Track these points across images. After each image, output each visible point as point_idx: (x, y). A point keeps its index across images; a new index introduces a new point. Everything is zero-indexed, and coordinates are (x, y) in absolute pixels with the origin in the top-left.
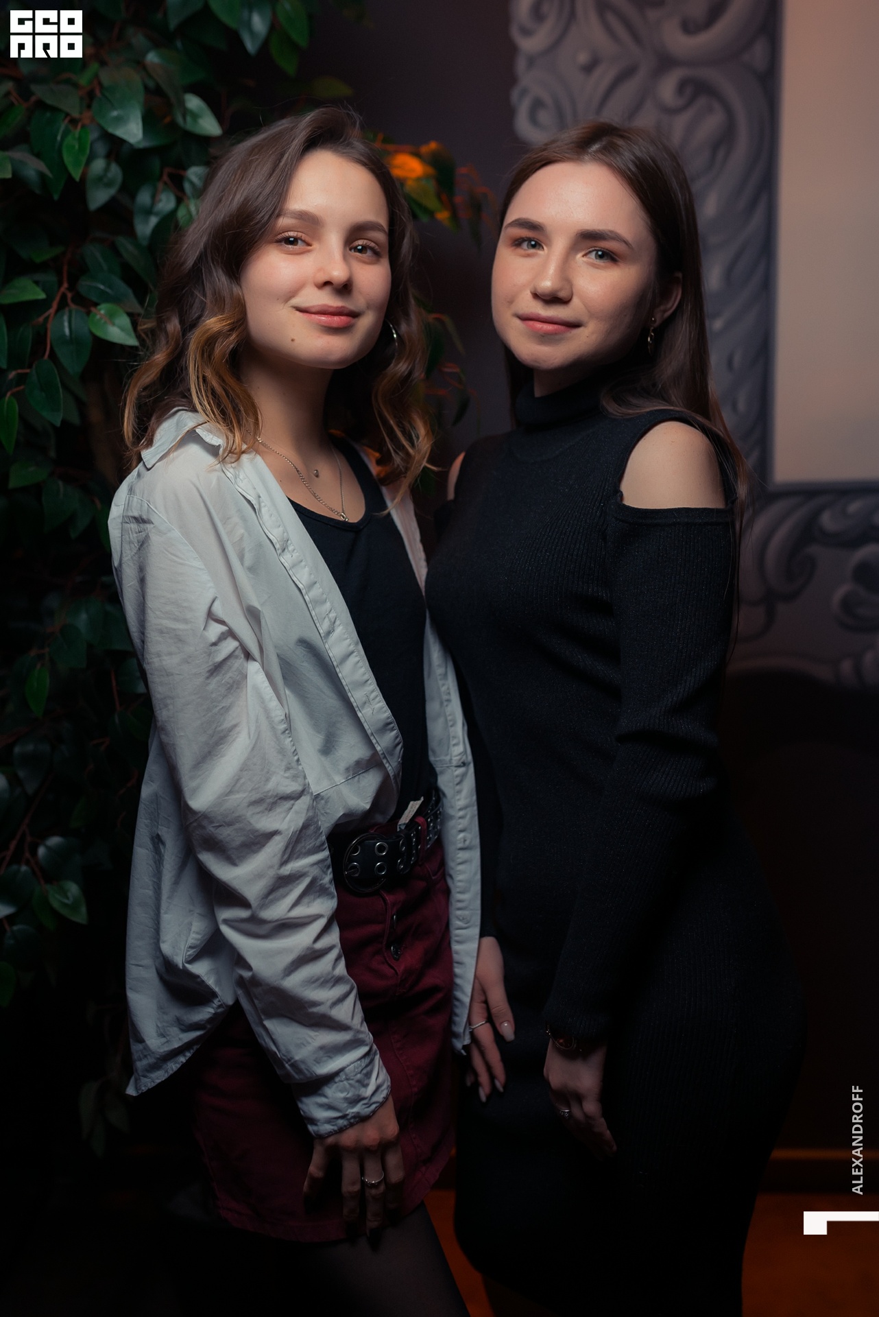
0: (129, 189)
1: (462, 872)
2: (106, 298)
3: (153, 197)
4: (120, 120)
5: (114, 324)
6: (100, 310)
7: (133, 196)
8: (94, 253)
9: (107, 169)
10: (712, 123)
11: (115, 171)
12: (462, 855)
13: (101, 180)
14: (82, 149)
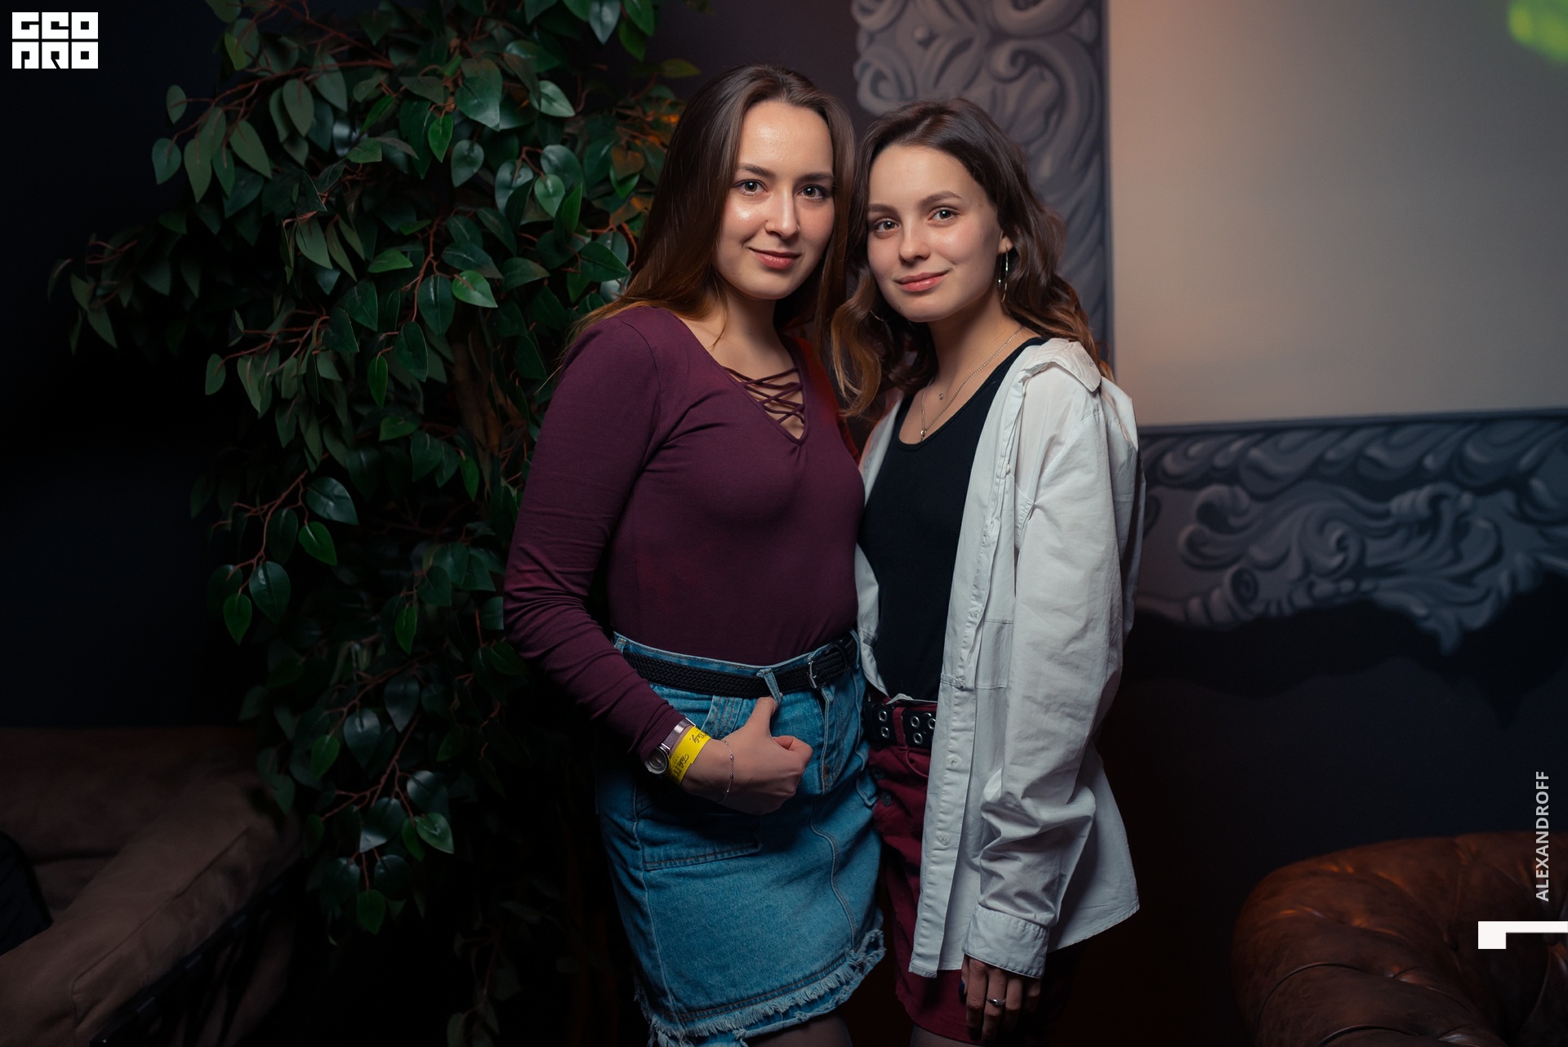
0: (490, 167)
1: (947, 793)
2: (468, 265)
3: (513, 173)
4: (481, 107)
5: (475, 289)
6: (462, 277)
7: (494, 173)
8: (457, 225)
9: (471, 149)
11: (479, 152)
12: (950, 776)
13: (467, 160)
14: (445, 133)
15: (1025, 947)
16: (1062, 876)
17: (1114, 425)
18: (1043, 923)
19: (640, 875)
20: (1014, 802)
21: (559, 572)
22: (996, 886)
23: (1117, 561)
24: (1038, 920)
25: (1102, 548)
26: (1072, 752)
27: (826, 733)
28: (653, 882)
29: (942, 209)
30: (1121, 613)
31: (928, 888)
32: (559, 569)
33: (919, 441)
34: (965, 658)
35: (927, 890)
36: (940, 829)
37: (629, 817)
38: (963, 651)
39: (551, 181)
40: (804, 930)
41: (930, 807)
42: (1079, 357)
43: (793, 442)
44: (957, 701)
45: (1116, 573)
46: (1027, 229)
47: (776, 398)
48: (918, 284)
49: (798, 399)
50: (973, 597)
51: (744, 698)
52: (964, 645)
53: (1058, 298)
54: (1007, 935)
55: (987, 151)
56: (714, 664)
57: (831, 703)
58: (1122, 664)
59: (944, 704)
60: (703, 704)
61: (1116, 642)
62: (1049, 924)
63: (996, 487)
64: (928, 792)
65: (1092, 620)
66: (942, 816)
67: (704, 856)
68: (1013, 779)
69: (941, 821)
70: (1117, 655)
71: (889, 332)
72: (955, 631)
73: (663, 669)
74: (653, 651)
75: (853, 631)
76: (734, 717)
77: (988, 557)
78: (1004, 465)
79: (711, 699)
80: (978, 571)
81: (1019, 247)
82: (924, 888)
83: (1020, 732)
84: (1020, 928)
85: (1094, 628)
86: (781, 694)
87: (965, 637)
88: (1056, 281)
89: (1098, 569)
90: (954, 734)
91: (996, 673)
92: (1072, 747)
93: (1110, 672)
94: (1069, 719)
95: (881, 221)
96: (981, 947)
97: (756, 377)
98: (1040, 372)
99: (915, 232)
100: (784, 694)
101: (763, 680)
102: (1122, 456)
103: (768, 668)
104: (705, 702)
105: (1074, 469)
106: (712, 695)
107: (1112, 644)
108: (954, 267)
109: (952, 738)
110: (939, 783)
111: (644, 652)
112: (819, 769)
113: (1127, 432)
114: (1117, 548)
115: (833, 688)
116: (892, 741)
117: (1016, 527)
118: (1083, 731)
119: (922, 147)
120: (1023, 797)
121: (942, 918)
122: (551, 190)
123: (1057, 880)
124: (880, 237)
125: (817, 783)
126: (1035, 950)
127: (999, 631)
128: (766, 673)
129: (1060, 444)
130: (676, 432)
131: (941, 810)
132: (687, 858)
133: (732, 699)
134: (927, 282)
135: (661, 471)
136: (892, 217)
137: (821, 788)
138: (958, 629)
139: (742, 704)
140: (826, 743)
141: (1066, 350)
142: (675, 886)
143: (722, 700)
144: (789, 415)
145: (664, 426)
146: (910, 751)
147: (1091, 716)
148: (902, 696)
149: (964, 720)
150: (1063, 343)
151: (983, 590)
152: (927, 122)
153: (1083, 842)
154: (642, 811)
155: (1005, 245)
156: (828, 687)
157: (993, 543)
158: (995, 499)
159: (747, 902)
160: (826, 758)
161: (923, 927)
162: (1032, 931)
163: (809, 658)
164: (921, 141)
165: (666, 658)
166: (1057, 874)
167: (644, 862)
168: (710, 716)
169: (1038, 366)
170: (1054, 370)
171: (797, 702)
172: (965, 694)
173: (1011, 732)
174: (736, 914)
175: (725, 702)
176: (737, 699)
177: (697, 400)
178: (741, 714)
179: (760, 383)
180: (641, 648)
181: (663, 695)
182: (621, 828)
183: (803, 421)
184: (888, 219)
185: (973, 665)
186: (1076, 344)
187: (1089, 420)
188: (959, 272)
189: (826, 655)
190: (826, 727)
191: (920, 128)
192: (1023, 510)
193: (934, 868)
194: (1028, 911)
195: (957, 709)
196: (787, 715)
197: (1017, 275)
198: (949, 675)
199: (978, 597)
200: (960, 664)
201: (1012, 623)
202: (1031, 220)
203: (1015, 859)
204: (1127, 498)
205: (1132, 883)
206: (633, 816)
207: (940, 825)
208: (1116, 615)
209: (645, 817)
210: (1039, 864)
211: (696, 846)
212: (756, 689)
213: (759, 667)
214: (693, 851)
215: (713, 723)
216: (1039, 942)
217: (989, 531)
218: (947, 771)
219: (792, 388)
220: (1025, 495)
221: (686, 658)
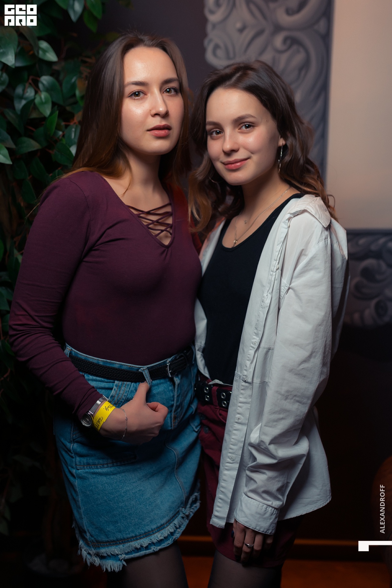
0: (12, 86)
1: (235, 434)
3: (24, 90)
7: (14, 90)
10: (299, 58)
12: (237, 426)
15: (265, 519)
16: (288, 483)
17: (336, 246)
18: (276, 507)
19: (74, 471)
20: (265, 446)
21: (36, 316)
22: (253, 486)
23: (330, 320)
24: (273, 505)
25: (323, 314)
26: (298, 421)
27: (175, 399)
28: (80, 476)
29: (246, 124)
30: (331, 348)
31: (223, 482)
32: (37, 314)
33: (233, 246)
34: (248, 366)
35: (222, 483)
36: (230, 453)
37: (69, 441)
38: (247, 362)
39: (44, 95)
40: (158, 501)
41: (226, 440)
42: (320, 207)
43: (163, 247)
44: (242, 388)
45: (330, 327)
46: (294, 135)
47: (157, 221)
48: (233, 165)
49: (170, 221)
50: (254, 334)
51: (132, 382)
52: (248, 359)
53: (309, 171)
54: (257, 513)
55: (271, 91)
56: (117, 364)
57: (178, 385)
58: (329, 374)
59: (236, 388)
60: (110, 385)
61: (327, 363)
62: (279, 507)
63: (270, 277)
64: (225, 433)
65: (314, 352)
66: (232, 446)
67: (107, 464)
68: (265, 434)
69: (231, 449)
70: (326, 370)
71: (219, 188)
72: (243, 350)
73: (89, 366)
74: (84, 356)
75: (193, 346)
76: (126, 393)
77: (263, 314)
78: (275, 265)
79: (114, 382)
80: (258, 321)
81: (289, 144)
82: (220, 482)
83: (271, 409)
84: (264, 509)
85: (315, 356)
86: (151, 380)
87: (249, 355)
88: (308, 162)
89: (320, 325)
90: (240, 404)
91: (263, 374)
92: (298, 418)
93: (322, 379)
94: (298, 404)
95: (213, 130)
96: (243, 517)
97: (146, 209)
98: (298, 215)
99: (231, 136)
100: (153, 380)
101: (142, 373)
102: (339, 263)
103: (145, 367)
104: (111, 384)
105: (311, 269)
106: (115, 380)
107: (324, 364)
108: (252, 155)
109: (239, 407)
110: (231, 429)
111: (80, 356)
112: (171, 417)
113: (342, 250)
114: (331, 314)
115: (180, 376)
116: (210, 403)
117: (279, 298)
118: (305, 409)
119: (234, 90)
120: (270, 444)
121: (229, 499)
122: (44, 100)
123: (285, 485)
124: (213, 139)
125: (169, 424)
126: (271, 521)
127: (267, 353)
128: (144, 370)
129: (305, 255)
130: (99, 242)
131: (231, 443)
132: (98, 465)
133: (125, 383)
134: (239, 164)
135: (90, 262)
136: (219, 129)
137: (171, 427)
138: (245, 350)
139: (131, 385)
140: (175, 405)
141: (313, 202)
142: (91, 479)
143: (120, 383)
144: (162, 231)
145: (93, 239)
146: (220, 409)
147: (310, 402)
148: (217, 381)
149: (245, 398)
150: (311, 198)
151: (260, 331)
152: (238, 75)
153: (300, 466)
154: (76, 439)
155: (282, 142)
156: (177, 376)
157: (267, 306)
158: (270, 283)
159: (128, 488)
160: (175, 412)
161: (219, 502)
162: (270, 511)
163: (168, 362)
164: (234, 86)
165: (91, 360)
166: (286, 481)
167: (76, 465)
168: (113, 392)
169: (297, 211)
170: (306, 214)
171: (160, 384)
172: (247, 384)
173: (267, 409)
174: (123, 494)
175: (122, 384)
176: (128, 383)
177: (111, 225)
178: (130, 391)
179: (149, 213)
180: (78, 354)
181: (89, 380)
182: (65, 446)
183: (171, 234)
184: (217, 129)
185: (252, 370)
186: (319, 199)
187: (322, 244)
188: (255, 158)
189: (176, 359)
190: (176, 396)
191: (234, 78)
192: (284, 290)
193: (226, 472)
194: (268, 500)
195: (242, 391)
196: (155, 391)
197: (287, 158)
198: (239, 373)
199: (257, 334)
200: (245, 368)
201: (273, 349)
202: (296, 128)
203: (264, 473)
204: (339, 286)
205: (328, 487)
206: (71, 441)
207: (231, 451)
208: (327, 349)
209: (77, 442)
210: (276, 477)
211: (103, 459)
212: (138, 378)
213: (140, 366)
214: (101, 461)
215: (115, 396)
216: (274, 517)
217: (265, 300)
218: (235, 423)
219: (167, 214)
220: (285, 281)
221: (102, 361)
